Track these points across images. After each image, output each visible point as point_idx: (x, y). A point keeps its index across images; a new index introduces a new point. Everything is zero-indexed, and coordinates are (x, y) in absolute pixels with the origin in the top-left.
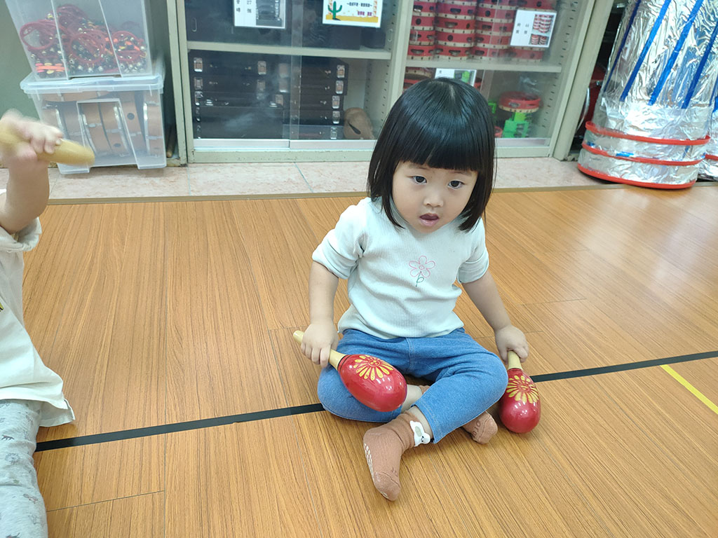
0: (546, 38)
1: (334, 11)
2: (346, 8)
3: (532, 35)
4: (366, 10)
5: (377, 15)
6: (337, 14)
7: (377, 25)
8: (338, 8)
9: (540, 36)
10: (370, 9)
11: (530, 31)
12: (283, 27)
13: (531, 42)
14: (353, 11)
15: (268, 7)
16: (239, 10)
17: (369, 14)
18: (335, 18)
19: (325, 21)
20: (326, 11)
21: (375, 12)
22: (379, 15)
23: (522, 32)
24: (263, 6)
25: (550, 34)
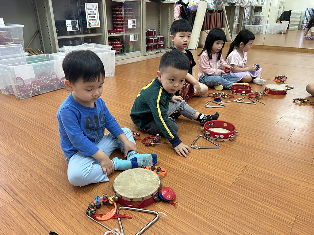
0: (135, 26)
1: (89, 24)
2: (92, 23)
4: (96, 23)
6: (90, 25)
7: (100, 27)
10: (97, 23)
11: (132, 25)
12: (78, 30)
13: (132, 27)
14: (94, 23)
15: (74, 25)
16: (68, 27)
17: (97, 24)
18: (90, 26)
19: (88, 27)
20: (88, 25)
22: (99, 24)
23: (130, 25)
24: (73, 25)
25: (135, 25)
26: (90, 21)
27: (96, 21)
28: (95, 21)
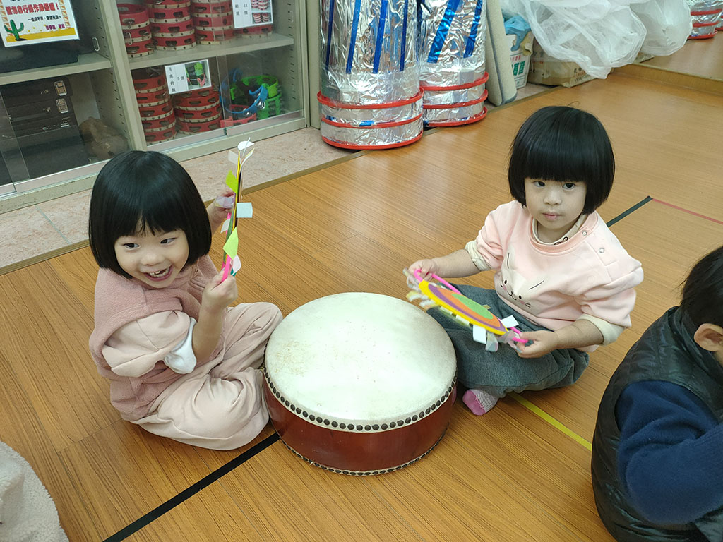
0: (268, 14)
1: (14, 31)
2: (29, 25)
3: (253, 14)
4: (55, 22)
5: (71, 27)
6: (20, 34)
7: (76, 37)
8: (18, 27)
9: (261, 14)
10: (61, 21)
11: (250, 11)
13: (254, 21)
14: (40, 26)
17: (61, 26)
18: (19, 39)
19: (7, 44)
20: (5, 33)
21: (68, 23)
22: (73, 25)
23: (242, 13)
25: (270, 10)
26: (13, 17)
27: (51, 13)
28: (45, 14)
